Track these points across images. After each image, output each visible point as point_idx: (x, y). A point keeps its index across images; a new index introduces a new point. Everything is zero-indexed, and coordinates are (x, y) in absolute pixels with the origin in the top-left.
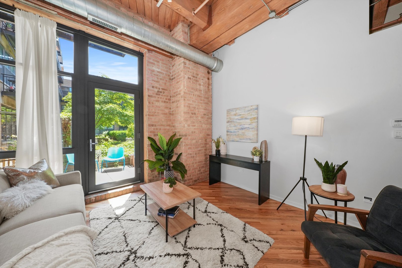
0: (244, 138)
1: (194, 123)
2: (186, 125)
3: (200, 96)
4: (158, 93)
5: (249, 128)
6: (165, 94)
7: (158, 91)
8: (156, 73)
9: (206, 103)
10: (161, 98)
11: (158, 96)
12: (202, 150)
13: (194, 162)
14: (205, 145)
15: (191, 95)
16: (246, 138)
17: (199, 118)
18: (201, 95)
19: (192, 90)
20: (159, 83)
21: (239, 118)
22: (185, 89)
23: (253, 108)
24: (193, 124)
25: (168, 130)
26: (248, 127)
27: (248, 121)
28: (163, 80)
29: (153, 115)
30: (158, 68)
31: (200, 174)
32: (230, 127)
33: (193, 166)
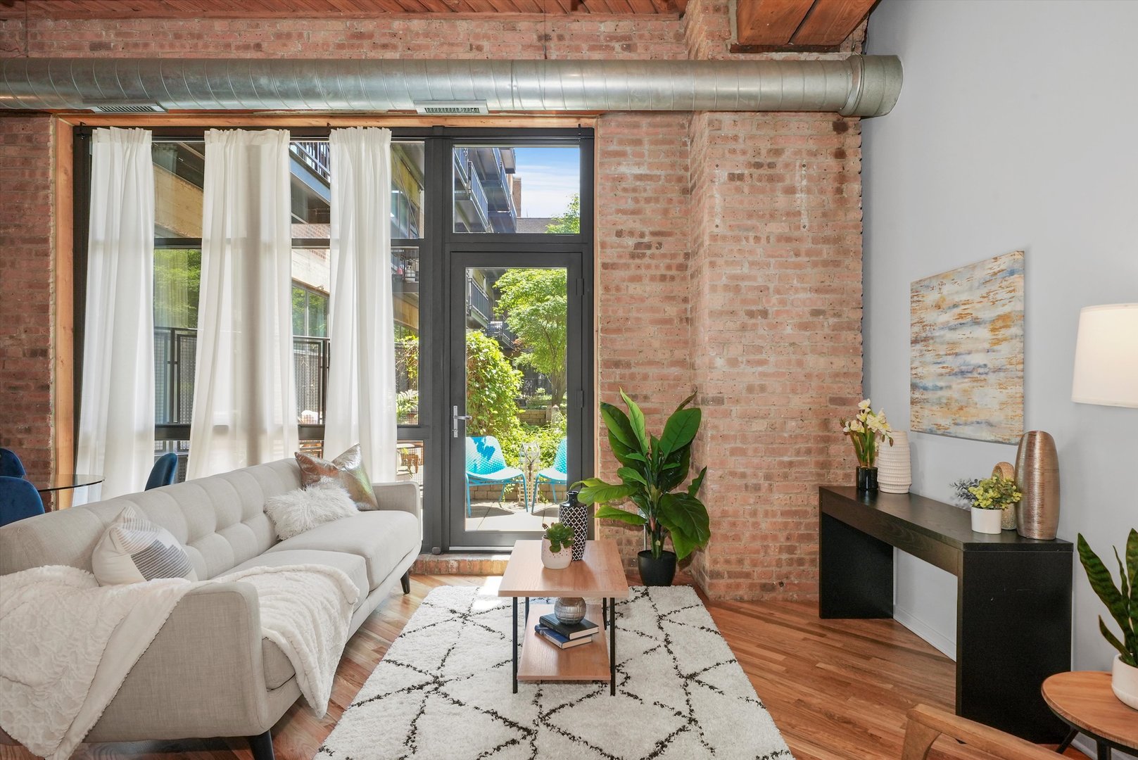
0: (970, 419)
1: (759, 349)
2: (719, 362)
3: (788, 239)
4: (640, 250)
5: (986, 370)
6: (662, 251)
7: (638, 246)
8: (629, 183)
9: (826, 264)
10: (648, 267)
11: (638, 261)
12: (801, 463)
13: (761, 509)
14: (821, 445)
15: (744, 242)
16: (975, 419)
17: (789, 330)
18: (796, 234)
19: (749, 222)
20: (640, 217)
21: (953, 323)
22: (718, 221)
23: (1002, 267)
24: (752, 357)
25: (678, 379)
26: (982, 363)
27: (983, 333)
28: (657, 200)
29: (618, 331)
30: (639, 164)
31: (790, 562)
32: (923, 364)
33: (756, 525)
